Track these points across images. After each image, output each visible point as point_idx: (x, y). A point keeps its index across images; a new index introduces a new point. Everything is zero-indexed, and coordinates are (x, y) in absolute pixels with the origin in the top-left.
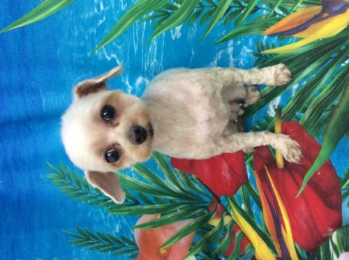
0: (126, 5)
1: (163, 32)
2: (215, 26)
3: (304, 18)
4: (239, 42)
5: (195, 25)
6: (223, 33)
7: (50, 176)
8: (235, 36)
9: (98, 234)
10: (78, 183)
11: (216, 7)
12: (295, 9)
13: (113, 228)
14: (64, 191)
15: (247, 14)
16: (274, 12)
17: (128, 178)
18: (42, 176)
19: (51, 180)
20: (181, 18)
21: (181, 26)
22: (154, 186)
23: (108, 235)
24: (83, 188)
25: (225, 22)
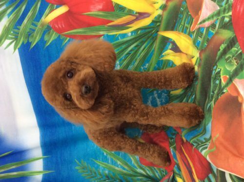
4: (160, 92)
7: (77, 168)
10: (91, 171)
14: (84, 176)
17: (117, 168)
18: (73, 168)
19: (78, 170)
22: (131, 173)
24: (94, 174)
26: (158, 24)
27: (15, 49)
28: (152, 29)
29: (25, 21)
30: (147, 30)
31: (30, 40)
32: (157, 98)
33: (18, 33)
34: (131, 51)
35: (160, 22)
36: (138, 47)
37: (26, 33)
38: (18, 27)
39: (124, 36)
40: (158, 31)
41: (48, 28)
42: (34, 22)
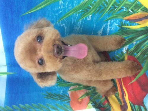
0: (71, 7)
1: (84, 18)
2: (105, 15)
3: (141, 16)
5: (97, 14)
6: (107, 17)
8: (111, 19)
9: (54, 94)
11: (106, 7)
12: (137, 11)
13: (60, 92)
15: (117, 11)
16: (129, 11)
20: (92, 12)
21: (92, 15)
23: (58, 94)
25: (108, 13)
32: (109, 26)
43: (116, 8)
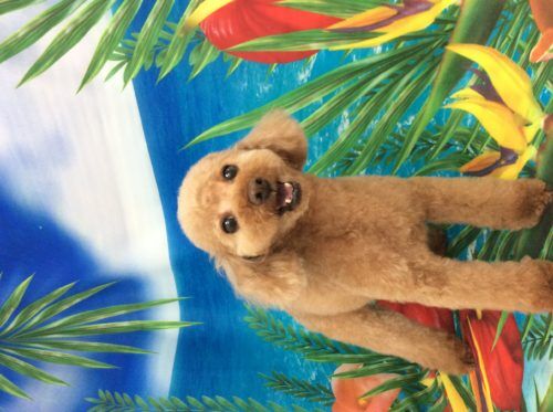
11: (400, 148)
12: (482, 150)
14: (261, 335)
15: (437, 152)
19: (248, 323)
20: (363, 163)
23: (303, 381)
24: (280, 333)
25: (413, 160)
26: (448, 27)
27: (126, 82)
28: (432, 39)
29: (149, 21)
30: (420, 42)
31: (159, 63)
33: (133, 48)
34: (378, 86)
35: (454, 22)
36: (395, 78)
37: (151, 48)
38: (133, 34)
39: (365, 52)
40: (446, 44)
41: (198, 38)
42: (167, 23)
43: (431, 145)
